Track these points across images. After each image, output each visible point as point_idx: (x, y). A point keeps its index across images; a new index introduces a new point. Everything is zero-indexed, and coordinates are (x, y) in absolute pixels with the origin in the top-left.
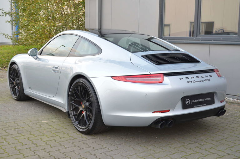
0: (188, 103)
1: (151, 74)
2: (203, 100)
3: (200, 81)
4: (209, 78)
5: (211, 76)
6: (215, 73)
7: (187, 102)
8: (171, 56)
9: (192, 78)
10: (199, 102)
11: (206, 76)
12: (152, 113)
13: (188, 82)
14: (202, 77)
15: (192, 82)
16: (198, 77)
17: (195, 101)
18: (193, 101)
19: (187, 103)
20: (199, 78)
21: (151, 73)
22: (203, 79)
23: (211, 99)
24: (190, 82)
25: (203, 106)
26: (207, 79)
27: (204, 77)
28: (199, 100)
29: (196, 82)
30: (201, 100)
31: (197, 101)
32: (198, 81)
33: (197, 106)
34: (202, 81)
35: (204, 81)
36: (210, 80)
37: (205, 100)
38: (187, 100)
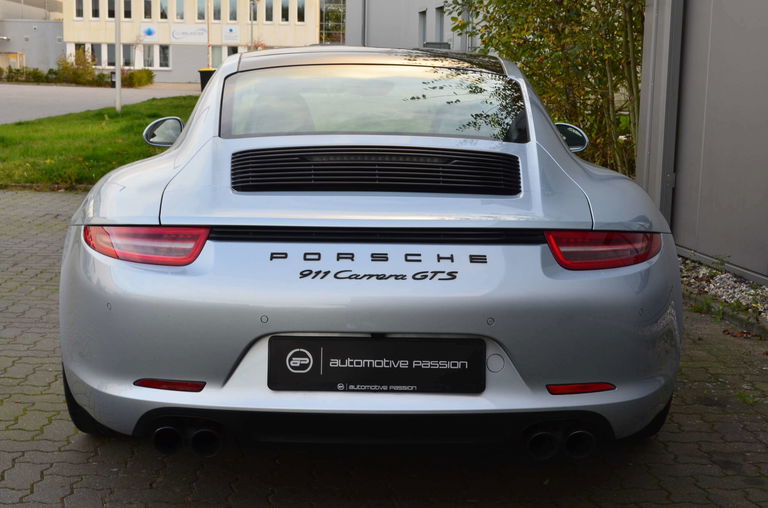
0: (303, 366)
1: (161, 226)
2: (403, 364)
3: (381, 277)
5: (478, 259)
7: (297, 362)
9: (339, 259)
10: (368, 369)
11: (440, 258)
13: (304, 274)
14: (411, 258)
15: (331, 276)
16: (379, 257)
17: (348, 364)
18: (336, 363)
19: (293, 367)
21: (163, 222)
23: (459, 366)
24: (318, 273)
25: (393, 391)
26: (436, 273)
27: (420, 261)
28: (371, 363)
29: (350, 278)
30: (387, 364)
31: (358, 363)
32: (365, 276)
33: (352, 387)
34: (397, 277)
35: (409, 277)
36: (454, 277)
37: (414, 365)
38: (295, 355)
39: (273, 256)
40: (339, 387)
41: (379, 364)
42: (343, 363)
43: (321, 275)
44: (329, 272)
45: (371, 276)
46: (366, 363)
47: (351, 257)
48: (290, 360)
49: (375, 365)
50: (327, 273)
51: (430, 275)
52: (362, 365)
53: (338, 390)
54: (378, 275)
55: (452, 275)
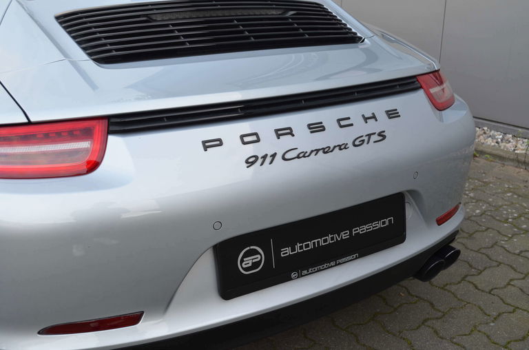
0: (255, 265)
1: (30, 123)
2: (345, 235)
3: (326, 151)
4: (383, 123)
5: (392, 114)
6: (421, 93)
7: (249, 261)
8: (220, 13)
9: (278, 136)
10: (318, 249)
11: (366, 119)
12: (39, 333)
13: (250, 162)
14: (343, 123)
15: (278, 157)
16: (316, 128)
17: (298, 250)
18: (286, 252)
19: (246, 269)
20: (323, 129)
21: (32, 119)
22: (347, 136)
23: (387, 223)
24: (264, 157)
25: (340, 264)
26: (369, 136)
27: (352, 125)
28: (318, 242)
29: (298, 157)
30: (332, 239)
31: (307, 246)
32: (312, 151)
33: (305, 272)
34: (340, 147)
35: (350, 145)
36: (384, 137)
37: (354, 233)
38: (246, 255)
39: (206, 145)
40: (293, 275)
41: (325, 241)
42: (293, 250)
43: (268, 159)
44: (276, 154)
45: (317, 151)
46: (314, 243)
47: (289, 132)
48: (242, 261)
49: (322, 243)
50: (274, 156)
51: (366, 139)
52: (311, 246)
53: (292, 279)
54: (323, 149)
55: (382, 136)
